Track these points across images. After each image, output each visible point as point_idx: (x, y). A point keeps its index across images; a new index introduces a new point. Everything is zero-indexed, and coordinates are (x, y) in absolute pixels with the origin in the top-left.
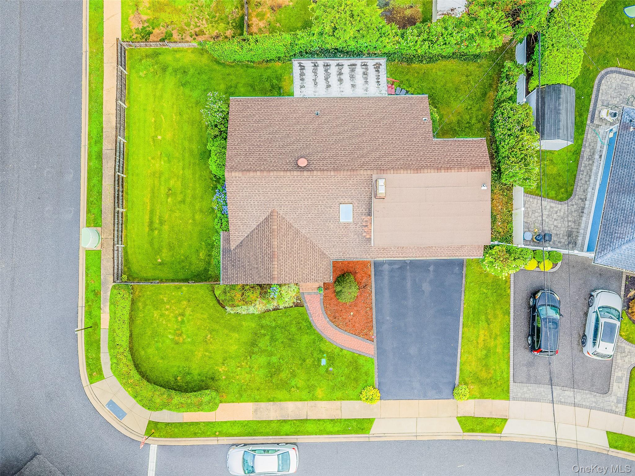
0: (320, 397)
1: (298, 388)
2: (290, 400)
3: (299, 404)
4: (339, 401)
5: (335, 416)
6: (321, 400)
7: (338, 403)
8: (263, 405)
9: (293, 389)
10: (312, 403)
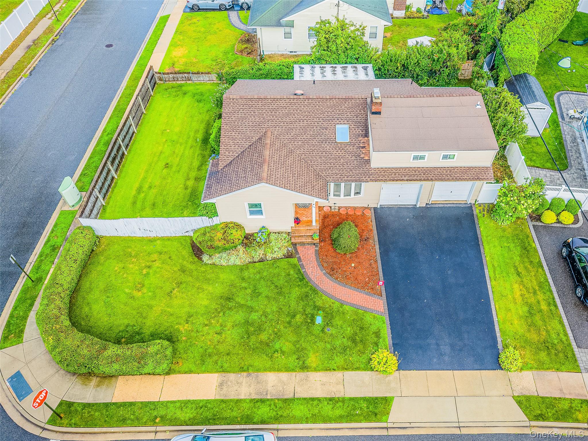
0: (314, 365)
1: (283, 353)
2: (272, 369)
3: (284, 376)
4: (340, 371)
5: (335, 392)
6: (315, 370)
7: (339, 374)
8: (232, 377)
9: (276, 355)
10: (302, 375)
